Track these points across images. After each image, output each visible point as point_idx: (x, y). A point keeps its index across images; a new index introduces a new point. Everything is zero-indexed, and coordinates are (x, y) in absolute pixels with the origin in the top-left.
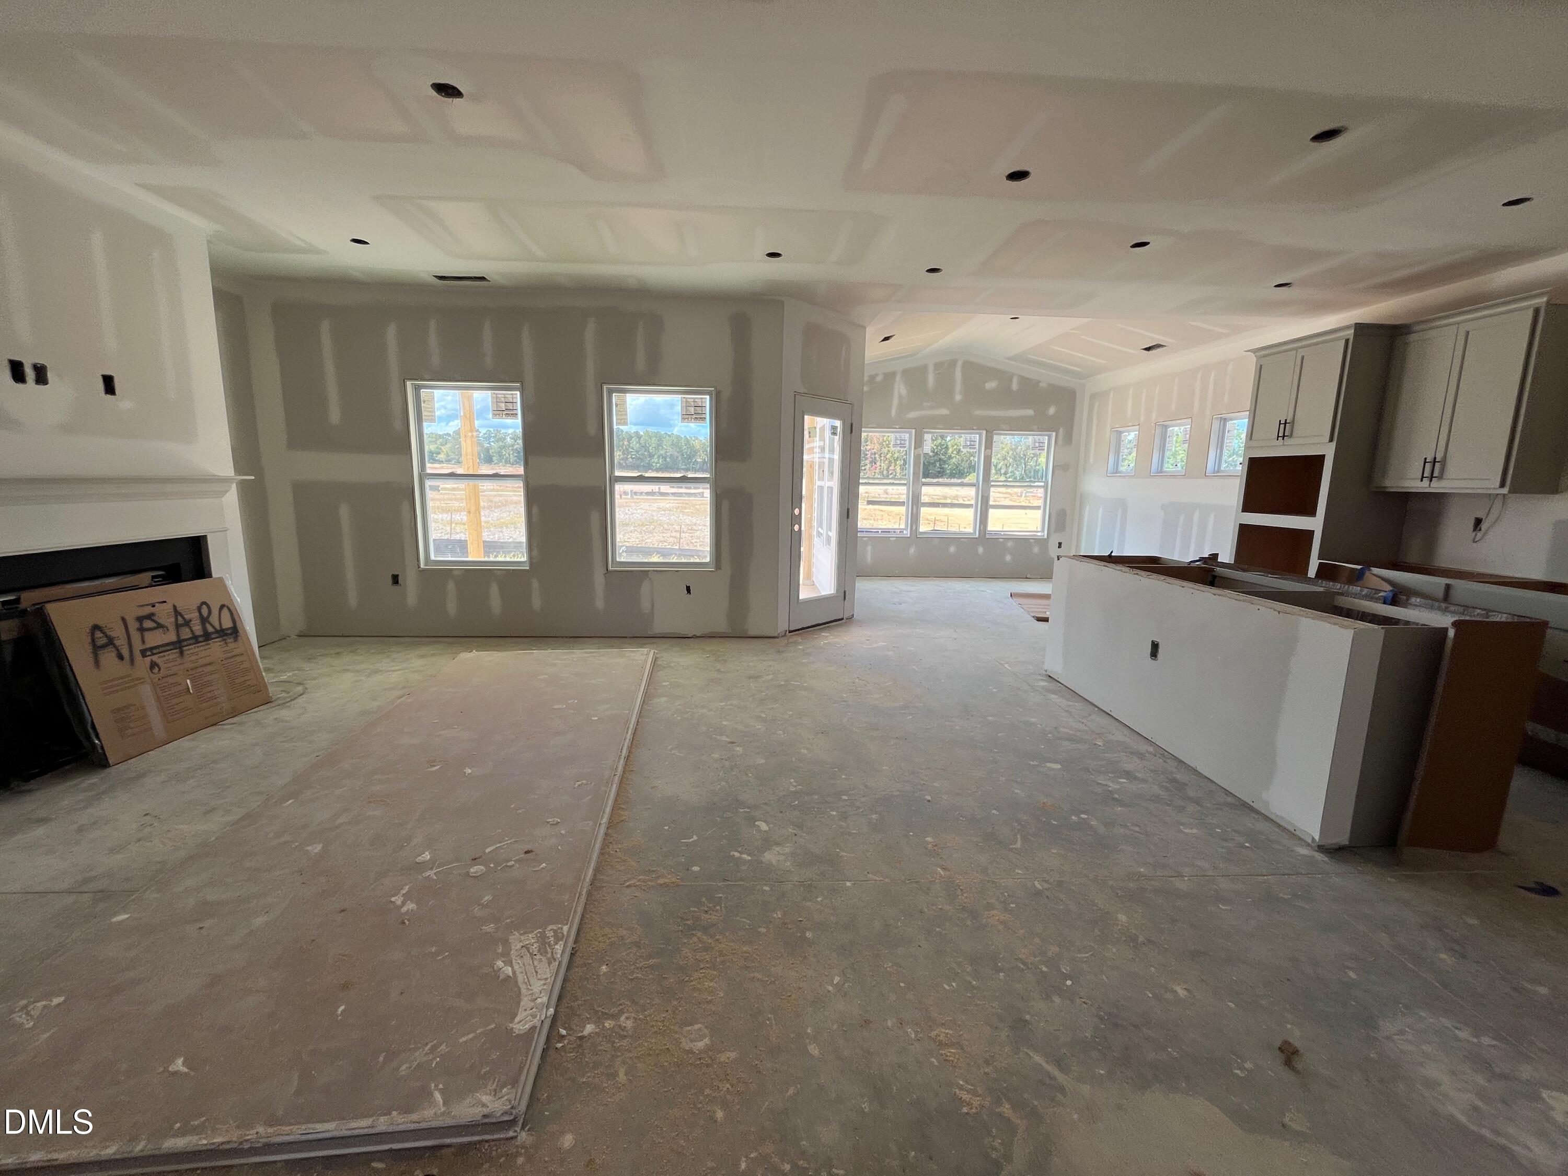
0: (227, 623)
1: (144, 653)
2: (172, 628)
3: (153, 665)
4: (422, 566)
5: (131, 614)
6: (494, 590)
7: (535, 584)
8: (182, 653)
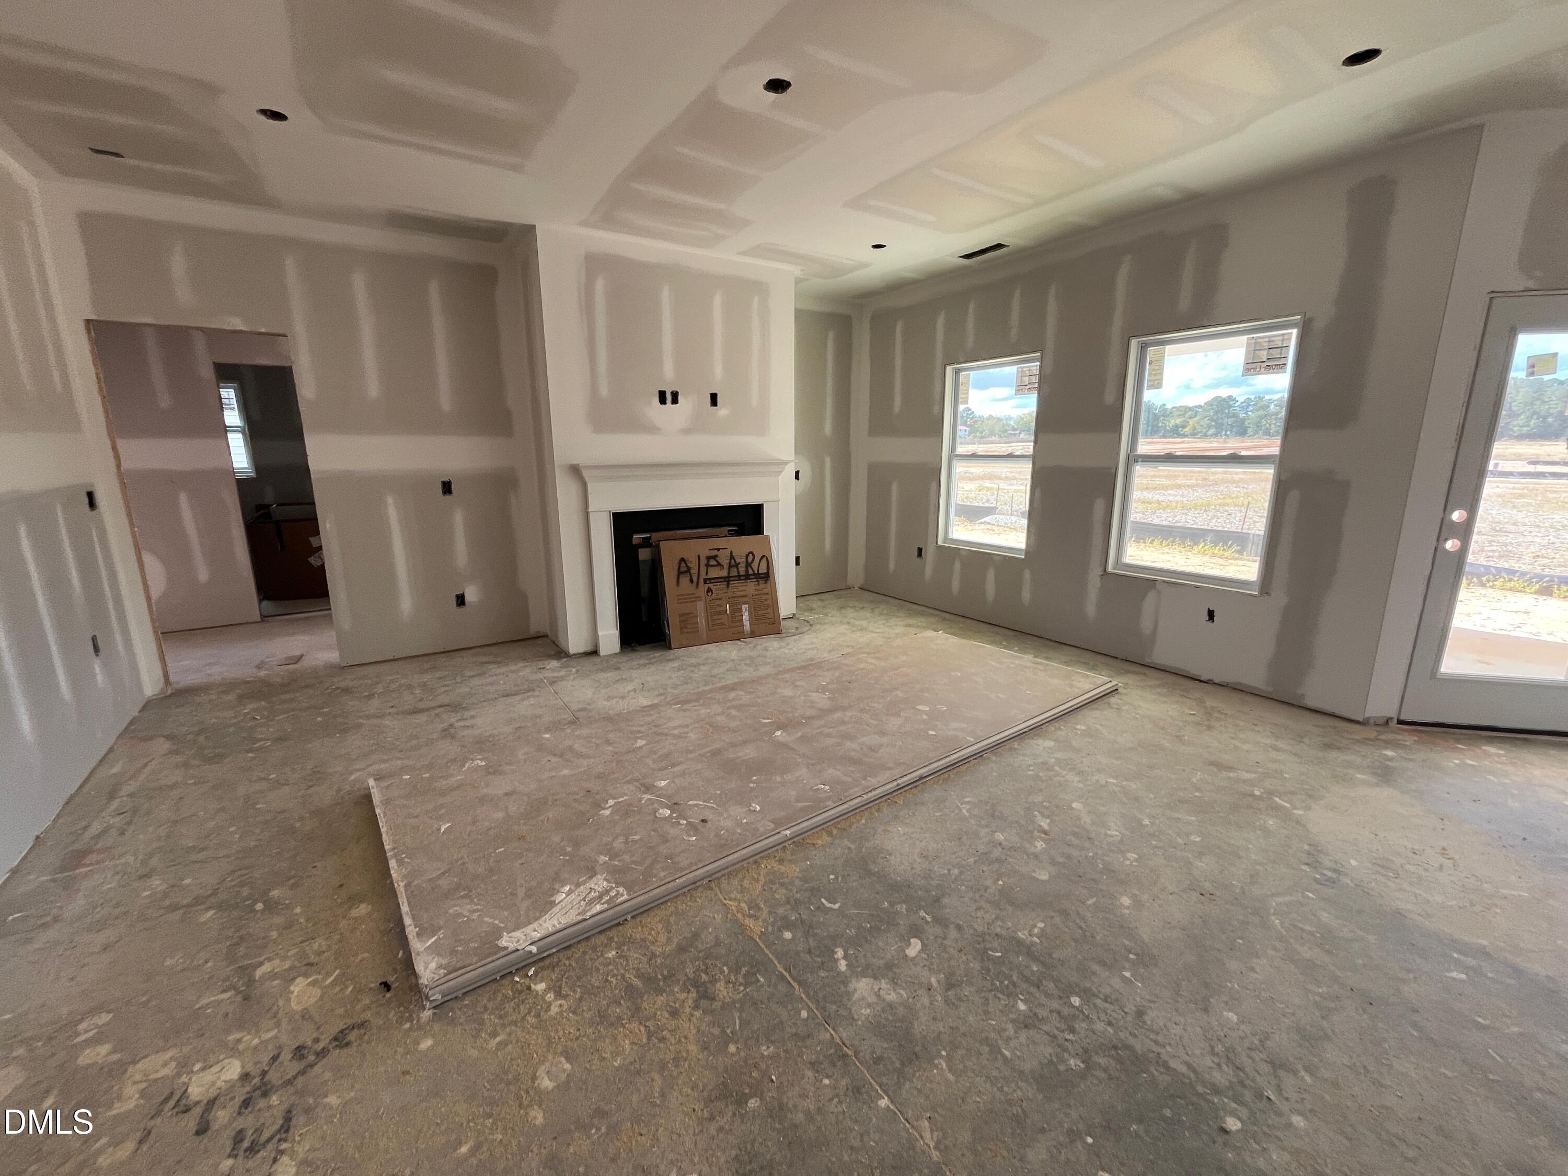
0: (763, 570)
1: (705, 581)
2: (726, 566)
3: (709, 590)
4: (939, 543)
5: (705, 553)
6: (991, 576)
7: (1027, 575)
8: (728, 586)
